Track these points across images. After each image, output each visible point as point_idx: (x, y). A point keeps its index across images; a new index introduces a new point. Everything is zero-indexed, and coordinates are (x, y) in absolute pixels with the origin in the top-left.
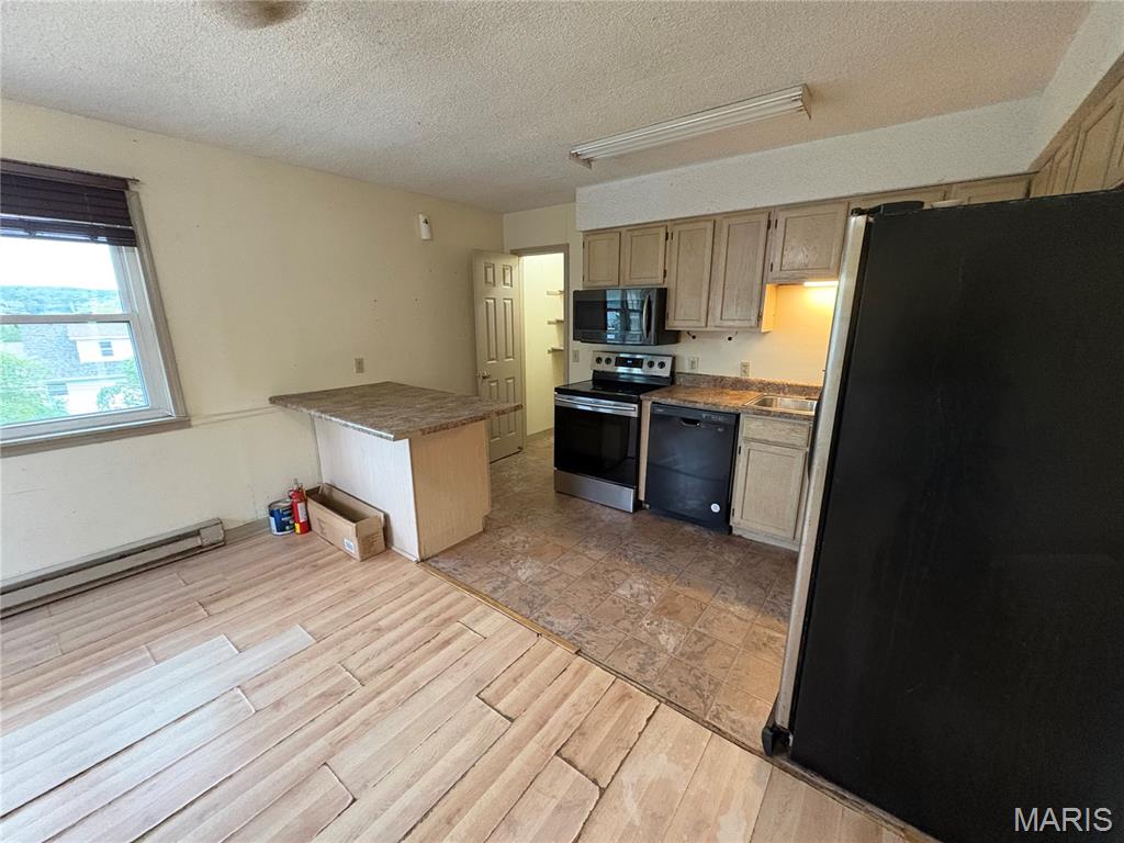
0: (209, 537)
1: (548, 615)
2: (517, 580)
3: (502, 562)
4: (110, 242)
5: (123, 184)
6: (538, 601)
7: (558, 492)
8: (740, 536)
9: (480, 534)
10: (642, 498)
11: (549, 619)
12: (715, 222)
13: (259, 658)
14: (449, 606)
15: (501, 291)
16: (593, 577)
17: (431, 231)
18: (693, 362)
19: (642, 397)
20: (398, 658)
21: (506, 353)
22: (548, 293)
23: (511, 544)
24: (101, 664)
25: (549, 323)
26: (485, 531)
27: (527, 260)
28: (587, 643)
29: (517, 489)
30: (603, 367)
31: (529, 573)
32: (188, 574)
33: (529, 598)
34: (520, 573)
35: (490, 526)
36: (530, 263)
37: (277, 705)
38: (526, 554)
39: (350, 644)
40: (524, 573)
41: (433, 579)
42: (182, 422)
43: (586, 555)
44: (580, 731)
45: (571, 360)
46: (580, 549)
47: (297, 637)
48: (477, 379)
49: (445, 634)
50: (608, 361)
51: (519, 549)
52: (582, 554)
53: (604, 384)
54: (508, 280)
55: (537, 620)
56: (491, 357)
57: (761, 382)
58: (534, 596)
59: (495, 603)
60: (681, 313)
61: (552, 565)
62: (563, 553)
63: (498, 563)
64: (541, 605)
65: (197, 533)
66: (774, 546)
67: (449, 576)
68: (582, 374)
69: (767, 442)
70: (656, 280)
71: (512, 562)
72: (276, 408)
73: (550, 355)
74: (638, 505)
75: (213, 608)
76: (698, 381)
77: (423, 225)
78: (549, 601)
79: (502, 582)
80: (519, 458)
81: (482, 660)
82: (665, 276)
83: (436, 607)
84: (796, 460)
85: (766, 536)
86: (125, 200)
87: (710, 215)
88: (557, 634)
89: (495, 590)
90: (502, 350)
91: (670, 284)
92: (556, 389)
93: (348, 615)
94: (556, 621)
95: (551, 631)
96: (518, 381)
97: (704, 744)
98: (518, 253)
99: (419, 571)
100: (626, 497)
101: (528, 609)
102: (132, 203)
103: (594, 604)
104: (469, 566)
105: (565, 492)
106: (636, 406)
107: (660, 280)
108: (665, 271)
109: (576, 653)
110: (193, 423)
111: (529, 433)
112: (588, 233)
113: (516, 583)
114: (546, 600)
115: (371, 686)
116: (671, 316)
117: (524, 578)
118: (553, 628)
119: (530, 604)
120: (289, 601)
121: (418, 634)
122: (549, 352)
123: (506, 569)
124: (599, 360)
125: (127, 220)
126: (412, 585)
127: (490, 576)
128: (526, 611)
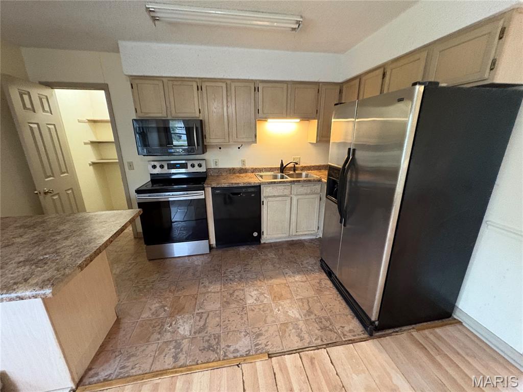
1: (229, 346)
2: (184, 337)
3: (160, 333)
6: (213, 342)
8: (264, 243)
11: (232, 349)
16: (228, 303)
18: (216, 162)
21: (60, 169)
22: (79, 121)
23: (153, 314)
25: (85, 144)
28: (266, 346)
30: (158, 171)
31: (187, 327)
33: (206, 345)
34: (181, 331)
38: (171, 315)
40: (184, 330)
43: (210, 292)
46: (203, 290)
50: (162, 167)
51: (162, 314)
52: (208, 292)
54: (47, 108)
55: (225, 356)
56: (63, 171)
57: (252, 168)
58: (208, 341)
59: (188, 368)
61: (197, 311)
62: (196, 299)
63: (156, 336)
64: (218, 343)
66: (279, 242)
69: (274, 196)
71: (167, 327)
73: (91, 167)
76: (220, 172)
78: (219, 336)
79: (175, 347)
84: (287, 201)
85: (284, 238)
88: (247, 355)
89: (176, 358)
94: (237, 347)
95: (242, 356)
97: (356, 352)
101: (213, 353)
103: (245, 319)
104: (133, 355)
106: (203, 192)
109: (269, 357)
113: (185, 342)
114: (217, 337)
117: (187, 333)
118: (241, 353)
119: (210, 348)
122: (90, 165)
123: (168, 337)
124: (152, 167)
127: (161, 351)
128: (213, 356)
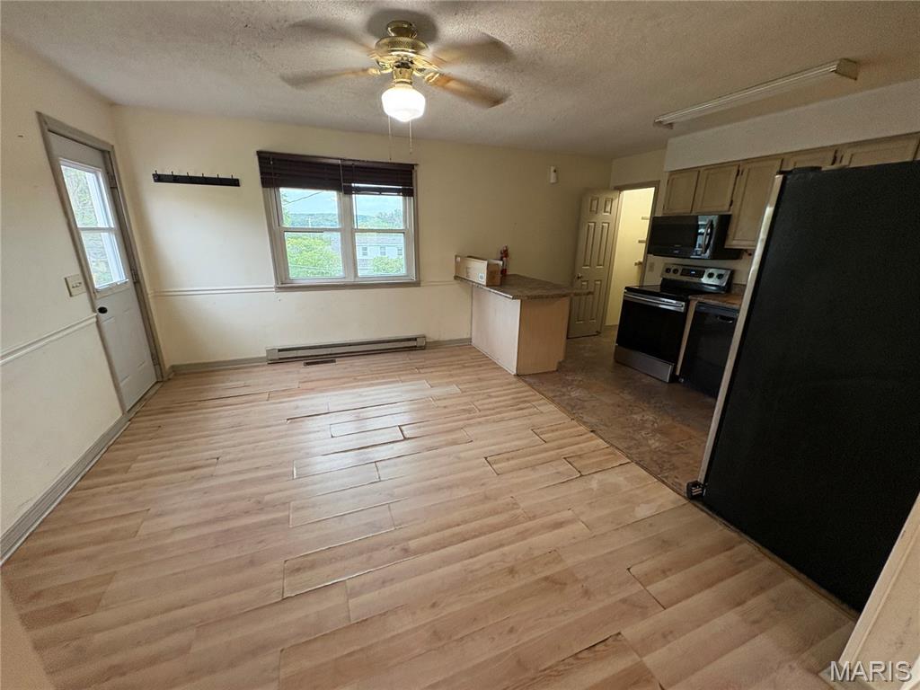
0: (419, 343)
1: (581, 413)
2: (569, 396)
3: (563, 386)
4: (404, 195)
5: (412, 166)
6: (577, 407)
7: (617, 361)
9: (554, 371)
10: (678, 373)
11: (581, 415)
12: (782, 160)
13: (438, 391)
14: (526, 396)
15: (603, 216)
16: (619, 406)
17: (557, 178)
19: (690, 297)
20: (497, 408)
21: (599, 261)
23: (572, 380)
24: (384, 377)
25: (640, 242)
26: (557, 371)
27: (626, 194)
28: (600, 430)
29: (586, 355)
30: (671, 276)
31: (577, 394)
32: (411, 357)
33: (574, 404)
35: (561, 368)
36: (627, 195)
37: (445, 407)
38: (579, 386)
39: (476, 397)
40: (573, 394)
41: (522, 384)
42: (417, 284)
44: (580, 456)
45: (647, 269)
47: (454, 389)
48: (574, 278)
49: (522, 406)
50: (675, 271)
51: (575, 383)
52: (618, 394)
53: (669, 288)
54: (608, 209)
55: (574, 414)
56: (586, 263)
58: (577, 404)
59: (553, 401)
60: (739, 235)
61: (594, 394)
62: (604, 391)
63: (560, 386)
64: (579, 409)
65: (415, 339)
67: (530, 385)
68: (654, 280)
70: (724, 209)
71: (569, 387)
72: (455, 282)
73: (636, 267)
74: (674, 378)
75: (421, 370)
77: (553, 175)
78: (584, 408)
79: (560, 394)
80: (595, 339)
81: (537, 420)
82: (731, 205)
83: (520, 395)
86: (411, 174)
87: (779, 155)
88: (583, 422)
89: (555, 396)
90: (595, 260)
91: (734, 211)
92: (626, 288)
93: (477, 387)
94: (586, 417)
95: (580, 420)
96: (604, 284)
98: (621, 189)
99: (515, 379)
100: (665, 371)
101: (572, 409)
102: (414, 175)
103: (613, 417)
104: (543, 384)
105: (620, 361)
106: (684, 303)
107: (726, 207)
108: (732, 202)
109: (591, 431)
110: (422, 285)
111: (607, 324)
112: (672, 173)
114: (582, 408)
115: (482, 413)
116: (731, 237)
117: (573, 396)
118: (582, 419)
119: (573, 408)
120: (451, 376)
121: (509, 402)
122: (636, 264)
123: (564, 390)
124: (668, 270)
125: (411, 184)
126: (510, 384)
127: (554, 390)
128: (570, 409)
